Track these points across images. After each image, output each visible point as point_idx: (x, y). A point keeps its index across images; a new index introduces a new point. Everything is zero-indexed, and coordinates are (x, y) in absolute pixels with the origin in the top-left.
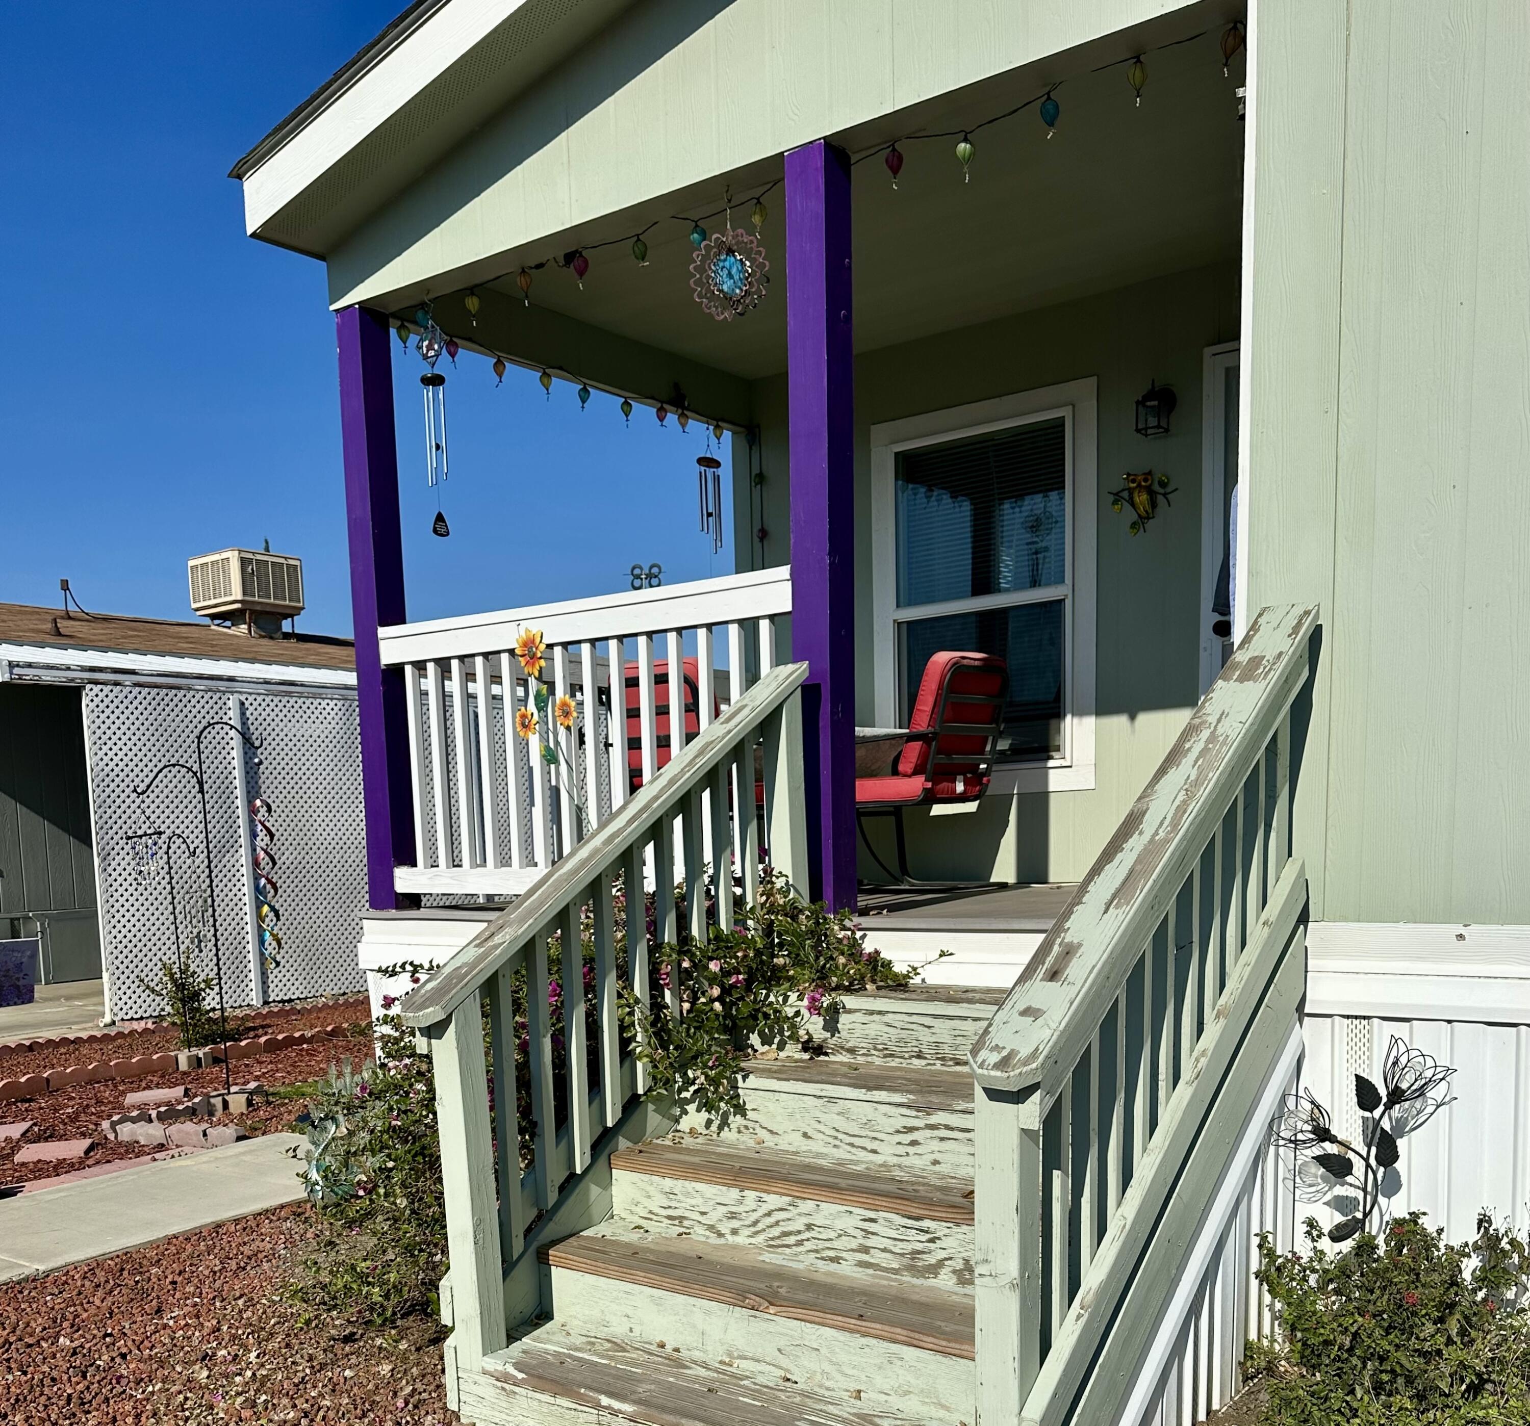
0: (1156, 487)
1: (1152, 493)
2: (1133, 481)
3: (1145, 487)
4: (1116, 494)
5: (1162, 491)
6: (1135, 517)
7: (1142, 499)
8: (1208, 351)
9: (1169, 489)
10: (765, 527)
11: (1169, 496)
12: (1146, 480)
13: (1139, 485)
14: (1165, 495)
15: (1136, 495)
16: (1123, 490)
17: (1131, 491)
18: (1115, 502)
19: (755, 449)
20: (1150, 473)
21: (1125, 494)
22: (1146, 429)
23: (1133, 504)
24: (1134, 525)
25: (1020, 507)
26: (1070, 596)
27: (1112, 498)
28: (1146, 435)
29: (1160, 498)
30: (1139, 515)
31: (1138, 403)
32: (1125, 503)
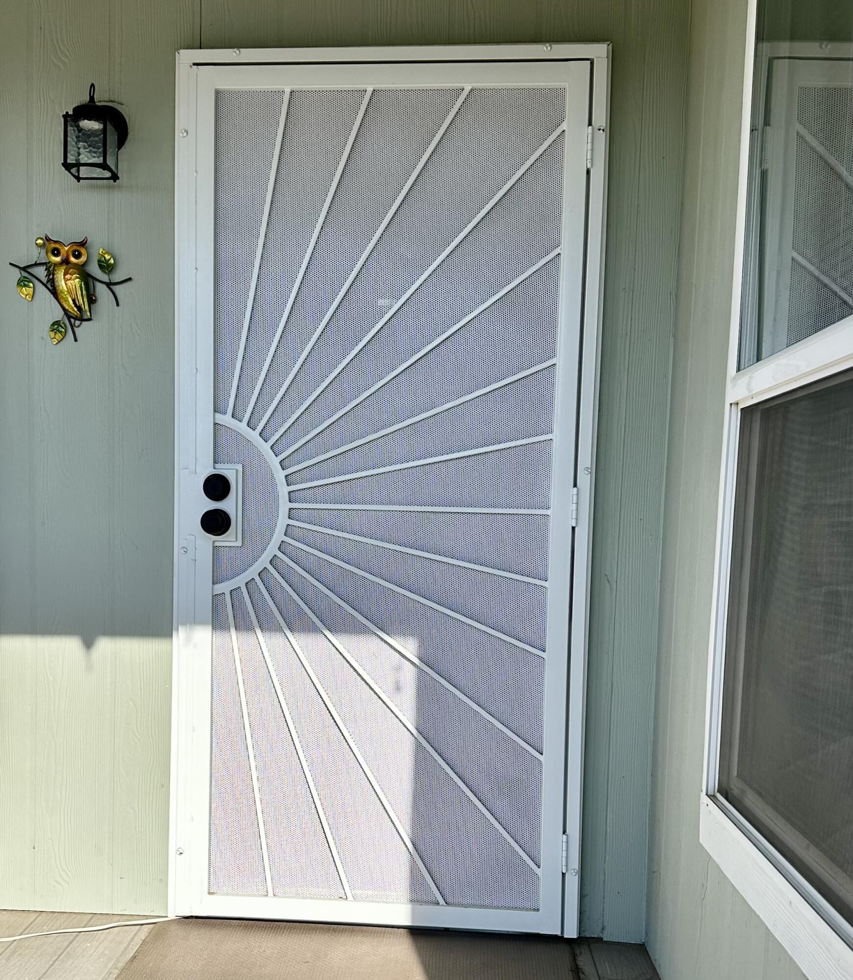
0: (94, 270)
1: (87, 278)
2: (56, 252)
3: (76, 266)
4: (25, 269)
5: (105, 278)
6: (59, 315)
7: (69, 284)
8: (186, 57)
9: (117, 277)
11: (116, 288)
12: (78, 256)
13: (66, 261)
14: (109, 285)
15: (59, 274)
16: (36, 265)
17: (51, 269)
18: (22, 283)
20: (83, 243)
21: (41, 272)
22: (78, 165)
23: (54, 292)
24: (56, 326)
27: (16, 274)
28: (78, 179)
29: (101, 291)
30: (65, 310)
31: (66, 116)
32: (40, 288)
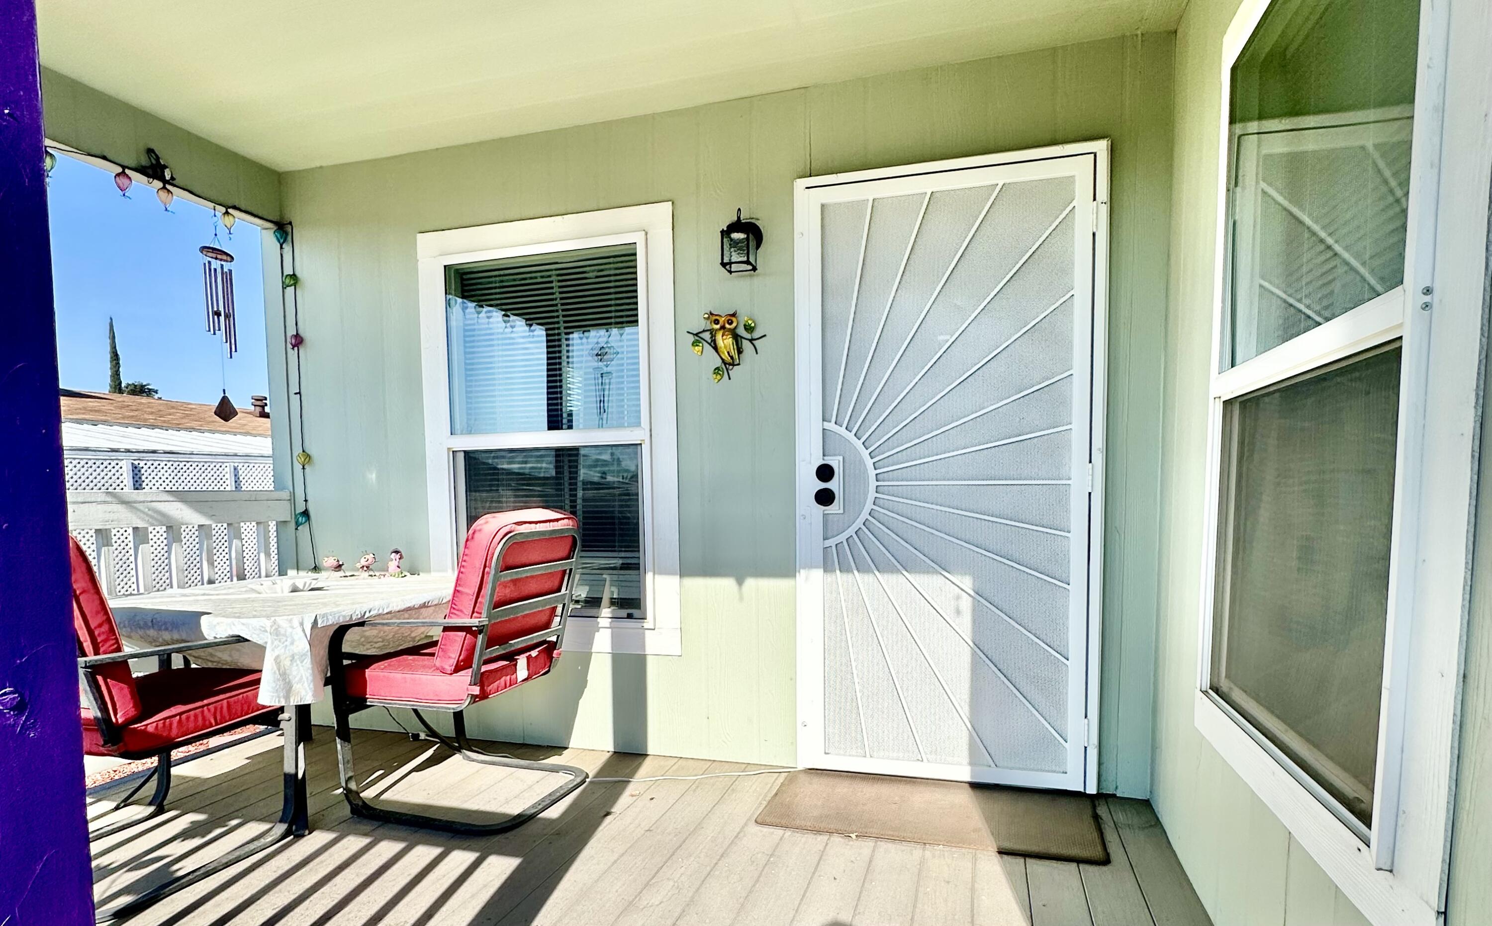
0: (741, 331)
1: (736, 337)
2: (716, 322)
3: (730, 330)
4: (696, 335)
5: (749, 336)
6: (718, 363)
7: (725, 342)
8: (801, 184)
9: (756, 335)
10: (301, 332)
11: (755, 342)
12: (731, 323)
13: (723, 327)
14: (751, 340)
15: (719, 336)
16: (704, 331)
17: (713, 333)
18: (695, 344)
19: (287, 248)
20: (734, 315)
21: (707, 336)
22: (730, 263)
23: (716, 348)
24: (717, 371)
25: (587, 338)
26: (647, 441)
27: (692, 338)
28: (730, 272)
29: (746, 344)
30: (723, 360)
31: (722, 232)
32: (706, 345)
